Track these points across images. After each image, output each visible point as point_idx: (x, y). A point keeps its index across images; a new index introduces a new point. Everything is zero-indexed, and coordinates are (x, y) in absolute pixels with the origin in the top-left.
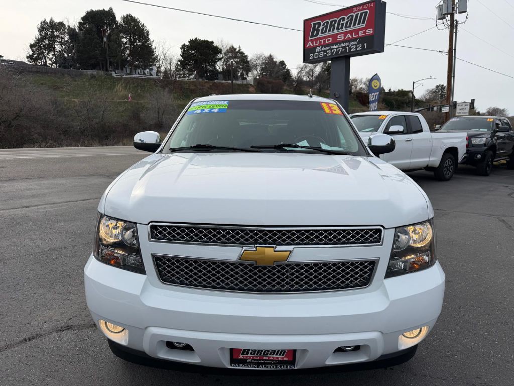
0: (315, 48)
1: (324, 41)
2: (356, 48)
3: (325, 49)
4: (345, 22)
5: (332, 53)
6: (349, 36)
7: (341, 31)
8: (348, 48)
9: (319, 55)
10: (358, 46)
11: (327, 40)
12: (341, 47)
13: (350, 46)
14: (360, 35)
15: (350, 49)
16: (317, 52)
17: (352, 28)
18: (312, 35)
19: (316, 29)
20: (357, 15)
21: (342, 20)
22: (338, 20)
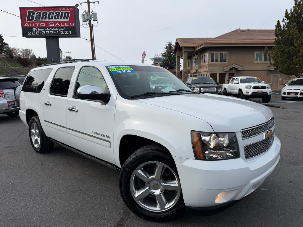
0: (32, 28)
1: (39, 25)
2: (64, 33)
3: (40, 30)
4: (54, 15)
5: (46, 33)
6: (57, 24)
7: (51, 20)
8: (58, 32)
9: (36, 33)
10: (65, 31)
11: (41, 24)
12: (53, 31)
13: (59, 31)
14: (66, 25)
15: (60, 32)
16: (34, 31)
17: (59, 20)
18: (28, 19)
19: (31, 16)
20: (62, 13)
21: (51, 14)
22: (48, 13)
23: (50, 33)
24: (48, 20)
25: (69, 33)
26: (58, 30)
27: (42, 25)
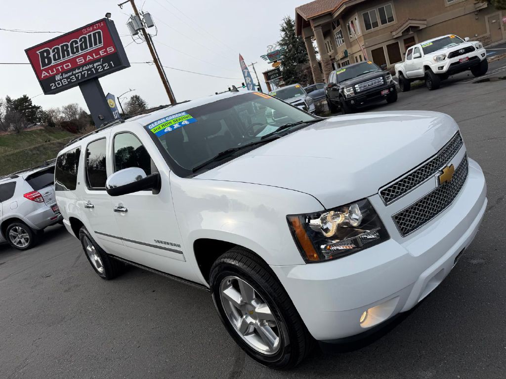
0: (54, 76)
1: (62, 68)
2: (103, 68)
3: (66, 75)
4: (79, 44)
5: (77, 78)
6: (89, 58)
7: (77, 54)
8: (93, 69)
9: (62, 83)
10: (104, 65)
11: (64, 66)
12: (86, 70)
13: (95, 67)
14: (101, 55)
15: (96, 70)
16: (58, 80)
17: (89, 49)
18: (44, 65)
19: (46, 57)
20: (90, 36)
21: (74, 43)
22: (69, 44)
23: (83, 76)
24: (72, 55)
25: (110, 65)
26: (94, 67)
27: (67, 66)
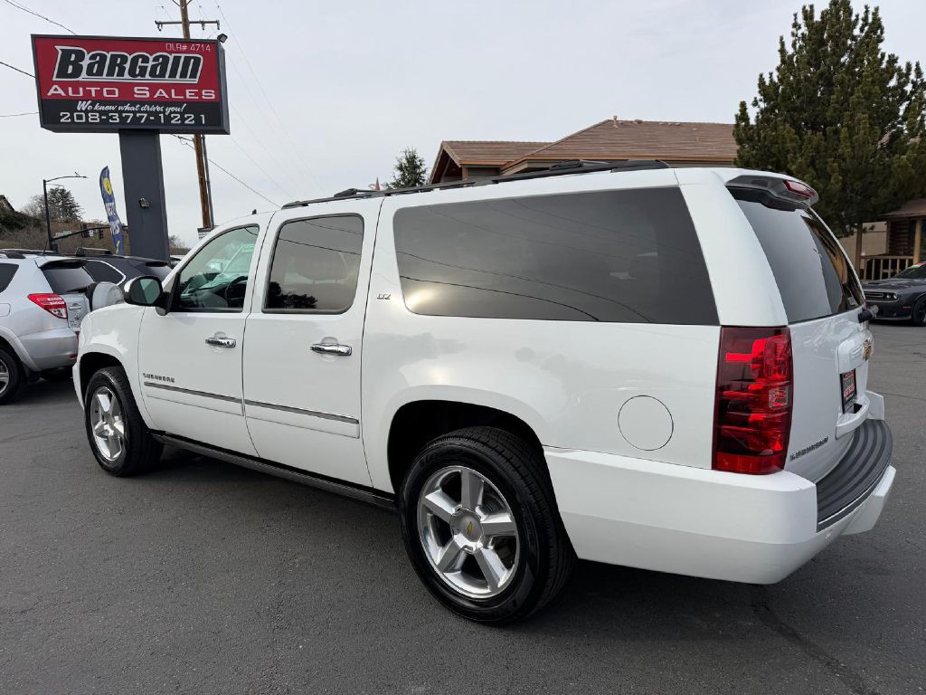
0: (75, 102)
1: (99, 93)
2: (183, 119)
3: (102, 108)
4: (149, 65)
5: (123, 120)
6: (161, 93)
7: (139, 80)
8: (161, 115)
9: (87, 117)
10: (186, 116)
11: (105, 90)
12: (146, 112)
13: (167, 114)
14: (188, 97)
15: (168, 118)
16: (81, 111)
17: (167, 80)
20: (177, 60)
21: (140, 59)
22: (130, 58)
23: (136, 120)
24: (129, 77)
25: (198, 119)
26: (164, 112)
27: (109, 92)
